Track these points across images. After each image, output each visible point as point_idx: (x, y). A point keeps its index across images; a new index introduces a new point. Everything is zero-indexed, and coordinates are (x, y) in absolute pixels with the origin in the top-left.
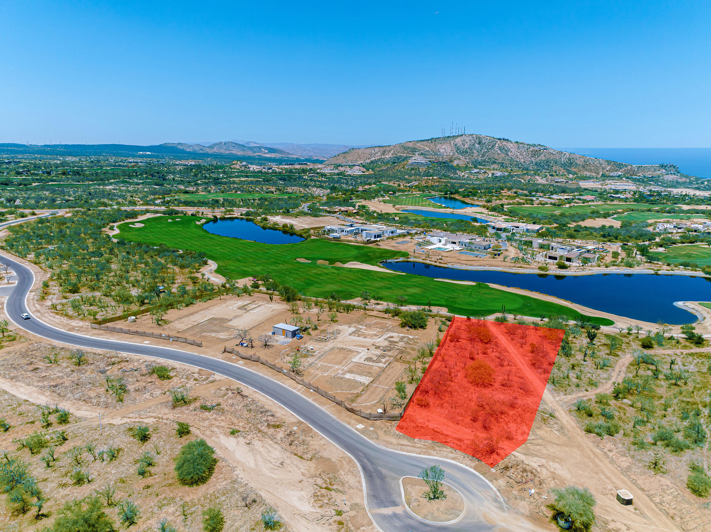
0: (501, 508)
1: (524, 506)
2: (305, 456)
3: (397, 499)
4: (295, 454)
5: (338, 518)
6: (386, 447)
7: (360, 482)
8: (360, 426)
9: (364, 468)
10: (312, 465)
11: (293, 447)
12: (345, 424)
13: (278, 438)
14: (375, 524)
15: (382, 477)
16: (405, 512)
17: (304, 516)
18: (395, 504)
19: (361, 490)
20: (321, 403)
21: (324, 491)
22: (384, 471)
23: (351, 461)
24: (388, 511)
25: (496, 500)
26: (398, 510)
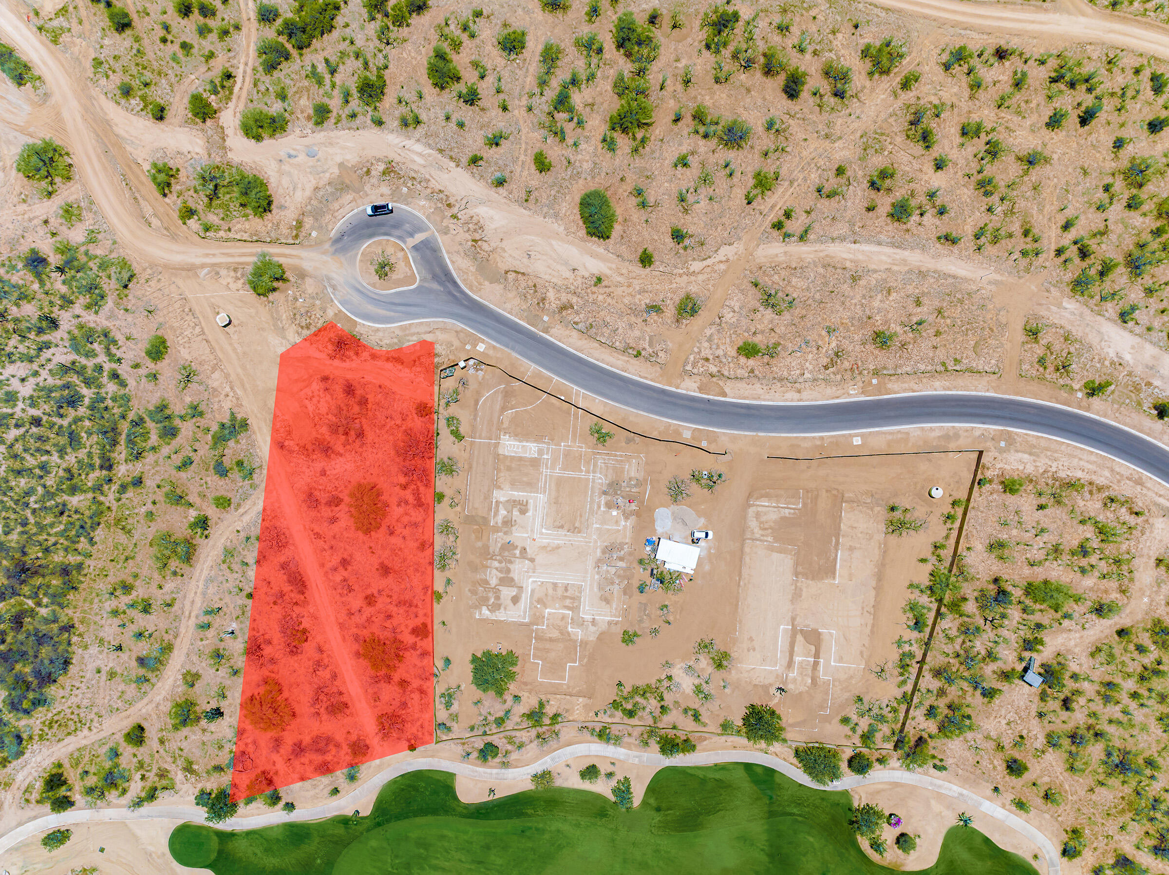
0: (329, 279)
1: (310, 286)
2: (514, 275)
3: (415, 254)
4: (523, 274)
5: (455, 210)
6: (445, 323)
7: (453, 262)
8: (481, 347)
9: (455, 283)
10: (503, 267)
11: (531, 284)
12: (498, 345)
13: (551, 290)
14: (424, 218)
15: (435, 277)
16: (405, 242)
17: (482, 203)
18: (416, 248)
19: (448, 252)
20: (539, 375)
21: (477, 237)
22: (435, 286)
23: (471, 289)
24: (419, 237)
25: (334, 288)
26: (411, 242)
